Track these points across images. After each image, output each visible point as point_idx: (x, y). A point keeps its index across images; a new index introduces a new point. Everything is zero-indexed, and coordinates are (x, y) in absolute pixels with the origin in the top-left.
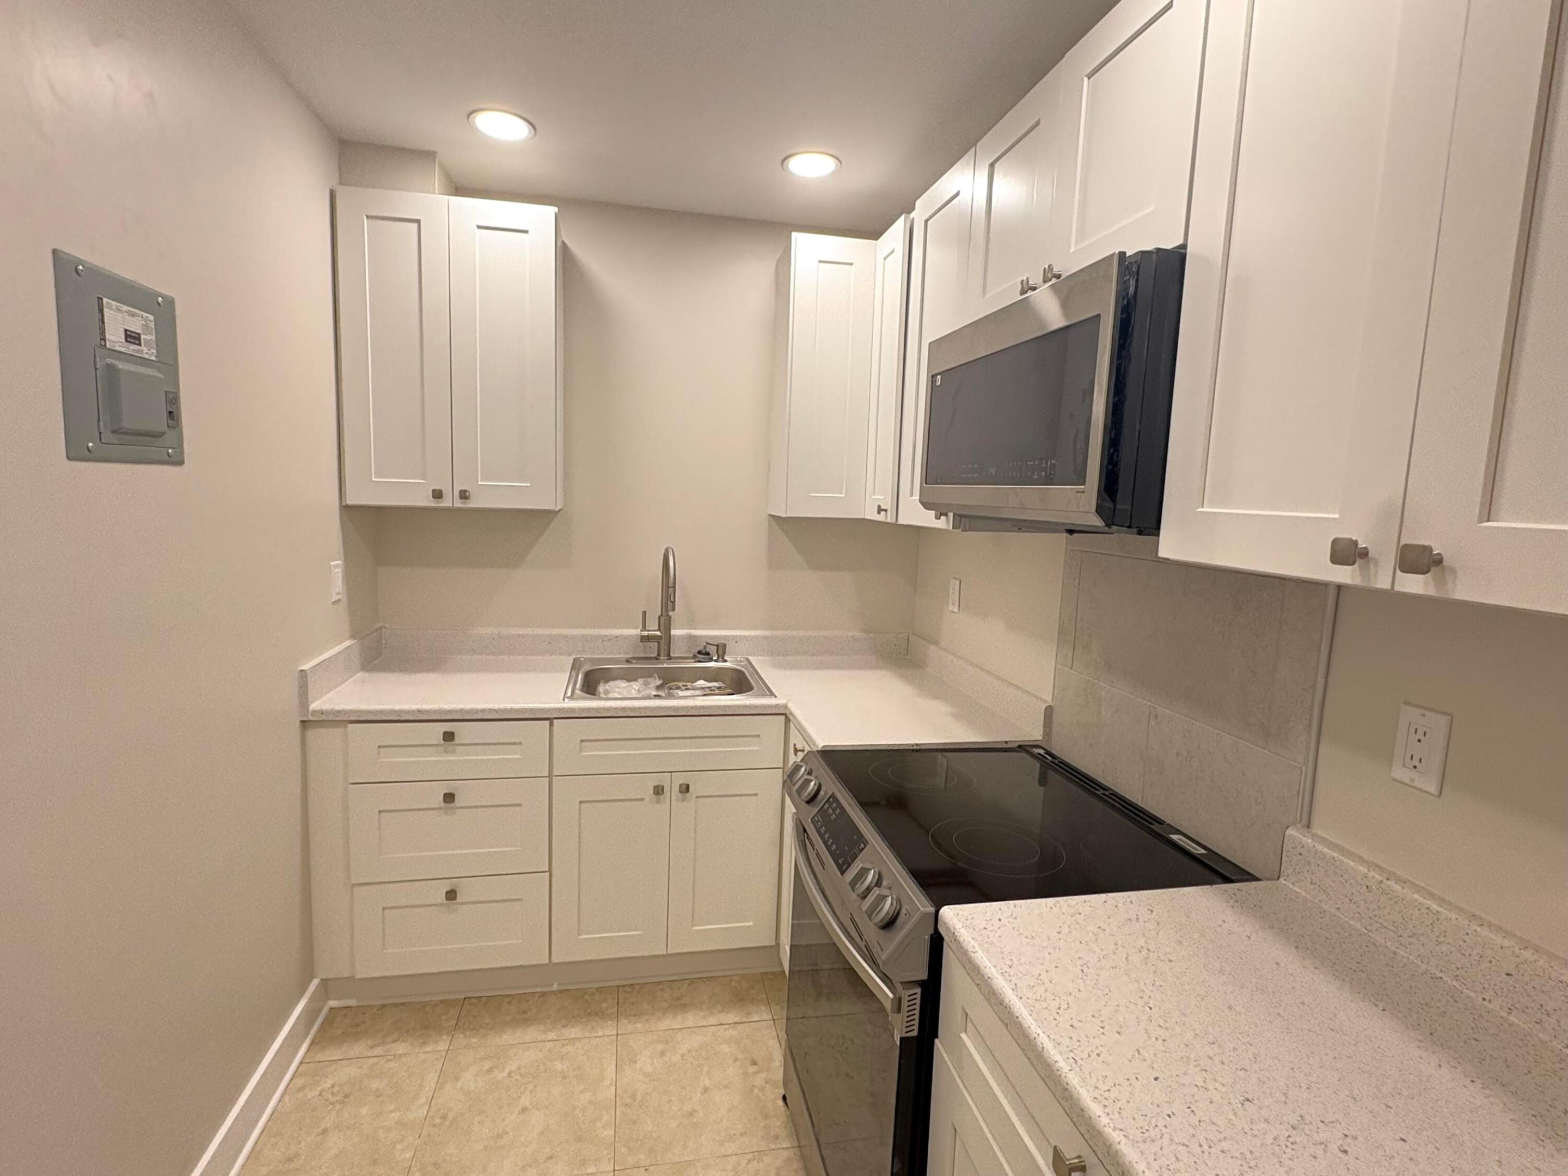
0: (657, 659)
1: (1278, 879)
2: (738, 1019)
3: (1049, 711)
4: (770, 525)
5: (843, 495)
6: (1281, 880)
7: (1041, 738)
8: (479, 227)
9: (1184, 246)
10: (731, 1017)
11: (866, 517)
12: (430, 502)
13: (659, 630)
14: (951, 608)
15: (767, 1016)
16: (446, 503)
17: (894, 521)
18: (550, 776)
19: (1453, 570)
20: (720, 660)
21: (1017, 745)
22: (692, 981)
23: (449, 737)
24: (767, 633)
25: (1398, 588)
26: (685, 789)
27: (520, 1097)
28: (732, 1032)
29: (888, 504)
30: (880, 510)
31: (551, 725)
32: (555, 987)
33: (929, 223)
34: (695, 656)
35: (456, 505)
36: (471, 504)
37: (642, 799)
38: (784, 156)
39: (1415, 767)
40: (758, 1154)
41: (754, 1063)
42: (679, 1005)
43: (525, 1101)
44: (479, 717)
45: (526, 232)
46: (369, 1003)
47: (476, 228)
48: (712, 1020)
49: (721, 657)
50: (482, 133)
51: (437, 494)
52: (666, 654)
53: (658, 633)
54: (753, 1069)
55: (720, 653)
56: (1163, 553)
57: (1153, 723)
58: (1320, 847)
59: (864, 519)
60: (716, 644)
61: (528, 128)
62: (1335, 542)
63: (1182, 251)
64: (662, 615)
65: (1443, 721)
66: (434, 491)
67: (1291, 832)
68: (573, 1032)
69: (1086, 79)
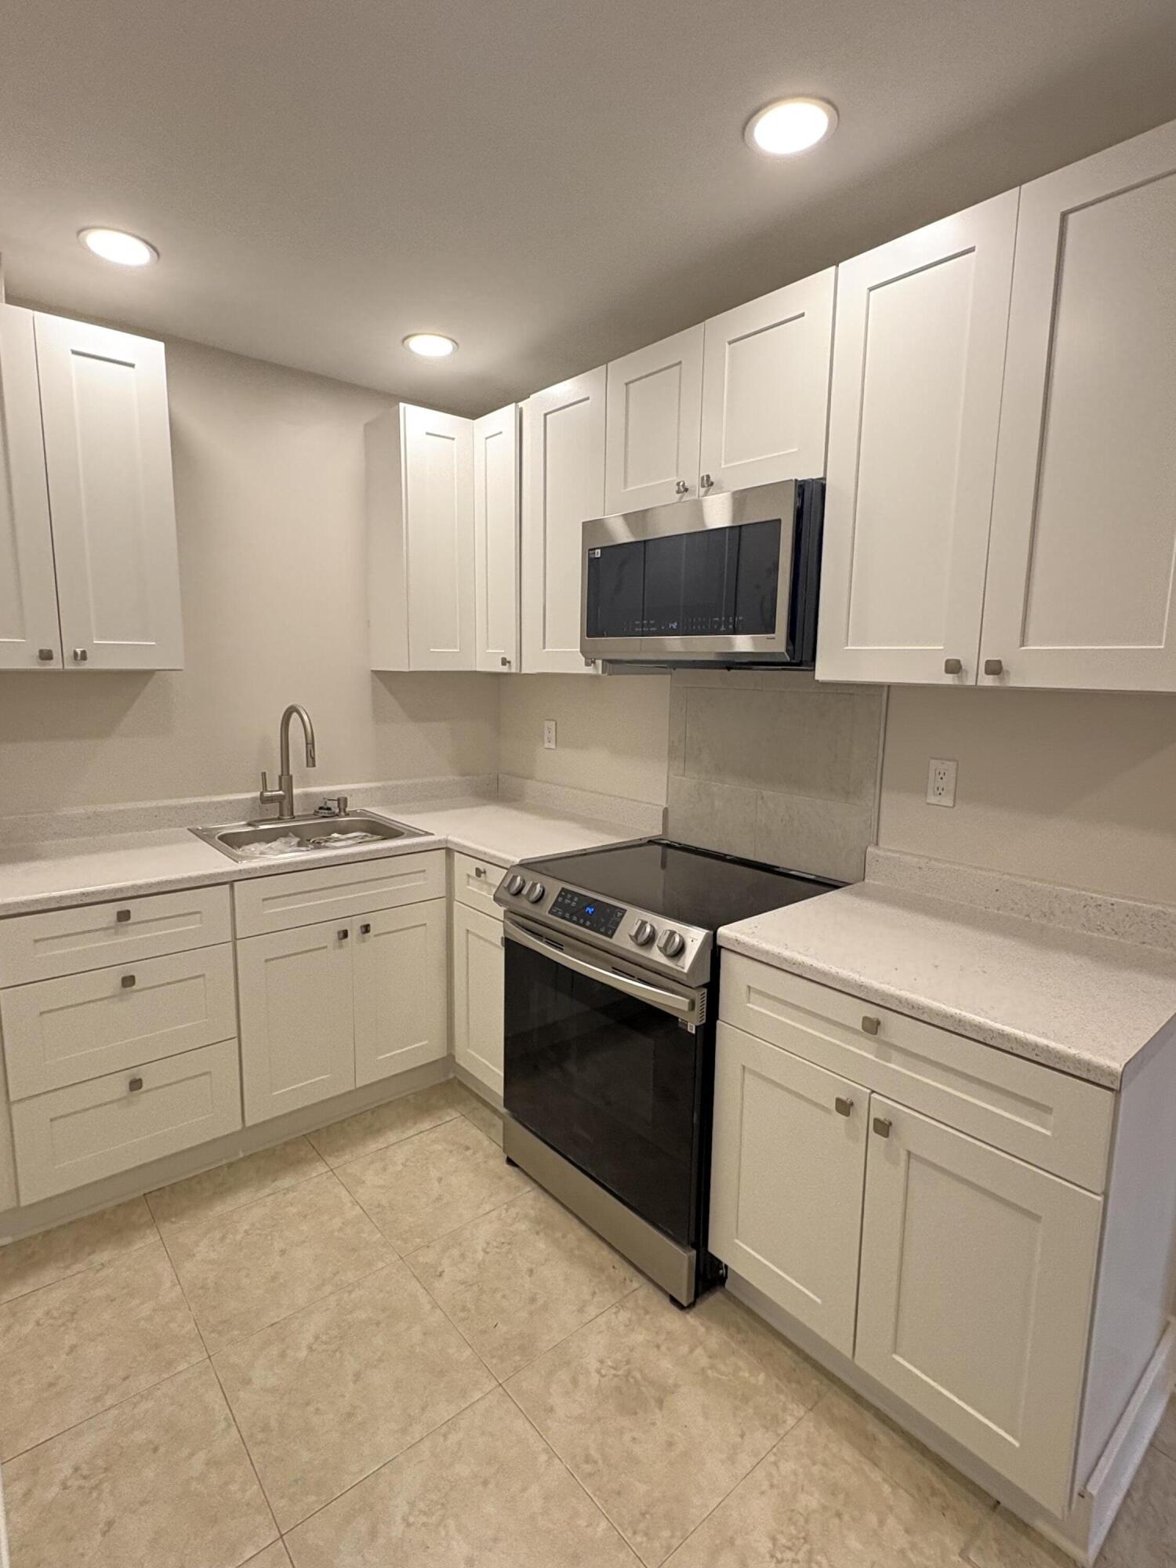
0: (279, 819)
1: (864, 880)
2: (433, 1124)
3: (666, 811)
4: (373, 680)
5: (458, 650)
6: (866, 880)
7: (661, 833)
8: (74, 352)
9: (824, 479)
10: (426, 1125)
11: (478, 669)
12: (34, 665)
13: (280, 789)
14: (547, 745)
15: (455, 1114)
16: (55, 665)
17: (518, 671)
18: (235, 939)
19: (1008, 672)
20: (343, 813)
21: (646, 840)
22: (373, 1111)
23: (124, 916)
24: (379, 784)
25: (979, 684)
26: (366, 929)
27: (272, 1244)
28: (433, 1136)
29: (511, 657)
30: (504, 662)
31: (232, 888)
32: (241, 1155)
33: (548, 416)
34: (316, 813)
35: (66, 667)
36: (87, 665)
37: (325, 947)
38: (406, 335)
39: (940, 794)
40: (510, 1204)
41: (468, 1148)
42: (373, 1131)
43: (278, 1245)
44: (155, 891)
45: (132, 366)
46: (29, 1234)
47: (70, 352)
48: (411, 1132)
49: (342, 810)
50: (94, 254)
51: (46, 656)
52: (290, 814)
53: (281, 792)
54: (468, 1153)
55: (342, 806)
56: (817, 678)
57: (760, 802)
58: (889, 854)
59: (476, 672)
60: (336, 799)
61: (150, 252)
62: (947, 661)
63: (824, 482)
64: (282, 775)
65: (952, 764)
66: (41, 651)
67: (869, 849)
68: (287, 1181)
69: (727, 344)
